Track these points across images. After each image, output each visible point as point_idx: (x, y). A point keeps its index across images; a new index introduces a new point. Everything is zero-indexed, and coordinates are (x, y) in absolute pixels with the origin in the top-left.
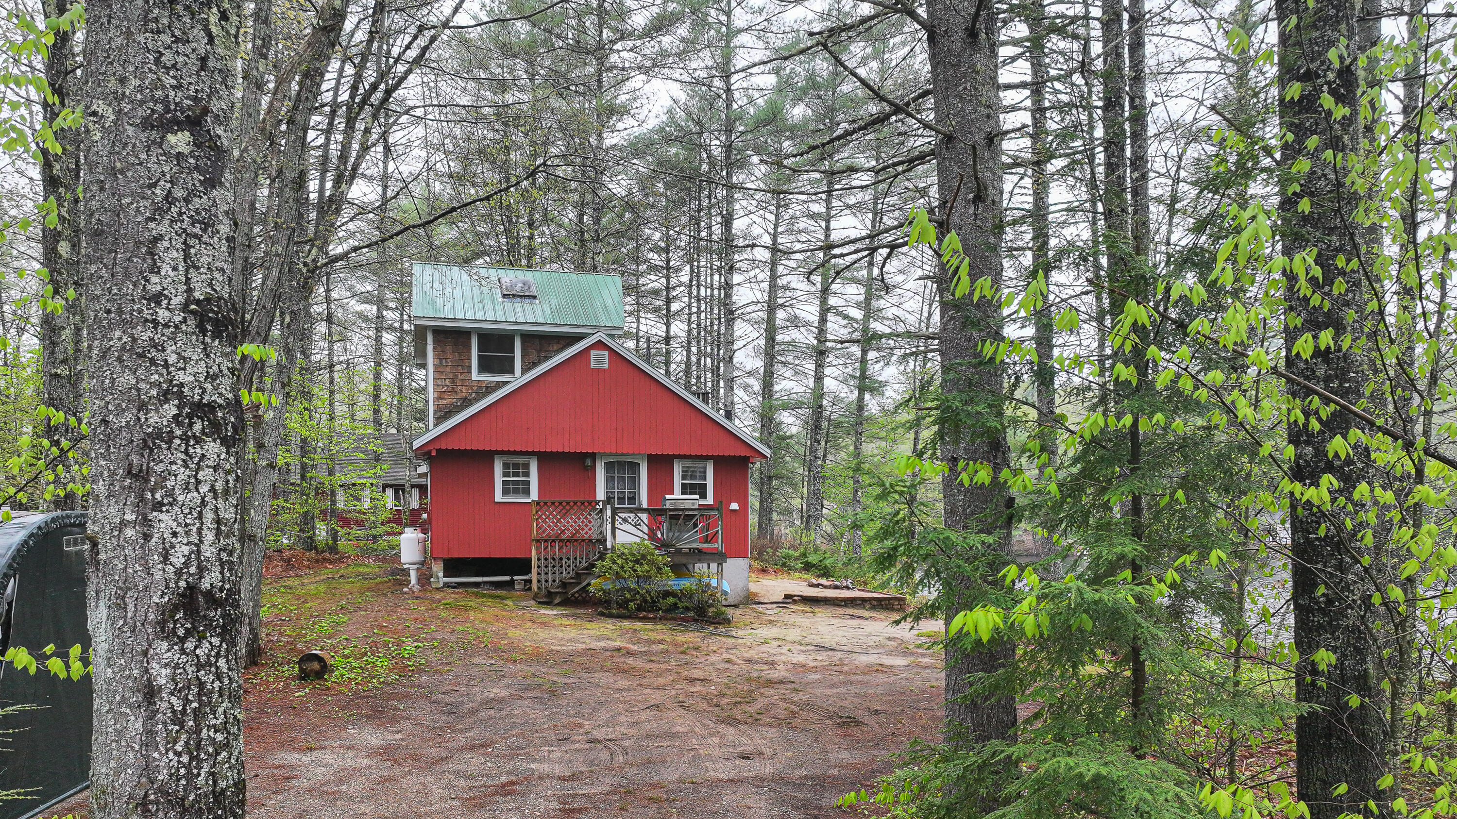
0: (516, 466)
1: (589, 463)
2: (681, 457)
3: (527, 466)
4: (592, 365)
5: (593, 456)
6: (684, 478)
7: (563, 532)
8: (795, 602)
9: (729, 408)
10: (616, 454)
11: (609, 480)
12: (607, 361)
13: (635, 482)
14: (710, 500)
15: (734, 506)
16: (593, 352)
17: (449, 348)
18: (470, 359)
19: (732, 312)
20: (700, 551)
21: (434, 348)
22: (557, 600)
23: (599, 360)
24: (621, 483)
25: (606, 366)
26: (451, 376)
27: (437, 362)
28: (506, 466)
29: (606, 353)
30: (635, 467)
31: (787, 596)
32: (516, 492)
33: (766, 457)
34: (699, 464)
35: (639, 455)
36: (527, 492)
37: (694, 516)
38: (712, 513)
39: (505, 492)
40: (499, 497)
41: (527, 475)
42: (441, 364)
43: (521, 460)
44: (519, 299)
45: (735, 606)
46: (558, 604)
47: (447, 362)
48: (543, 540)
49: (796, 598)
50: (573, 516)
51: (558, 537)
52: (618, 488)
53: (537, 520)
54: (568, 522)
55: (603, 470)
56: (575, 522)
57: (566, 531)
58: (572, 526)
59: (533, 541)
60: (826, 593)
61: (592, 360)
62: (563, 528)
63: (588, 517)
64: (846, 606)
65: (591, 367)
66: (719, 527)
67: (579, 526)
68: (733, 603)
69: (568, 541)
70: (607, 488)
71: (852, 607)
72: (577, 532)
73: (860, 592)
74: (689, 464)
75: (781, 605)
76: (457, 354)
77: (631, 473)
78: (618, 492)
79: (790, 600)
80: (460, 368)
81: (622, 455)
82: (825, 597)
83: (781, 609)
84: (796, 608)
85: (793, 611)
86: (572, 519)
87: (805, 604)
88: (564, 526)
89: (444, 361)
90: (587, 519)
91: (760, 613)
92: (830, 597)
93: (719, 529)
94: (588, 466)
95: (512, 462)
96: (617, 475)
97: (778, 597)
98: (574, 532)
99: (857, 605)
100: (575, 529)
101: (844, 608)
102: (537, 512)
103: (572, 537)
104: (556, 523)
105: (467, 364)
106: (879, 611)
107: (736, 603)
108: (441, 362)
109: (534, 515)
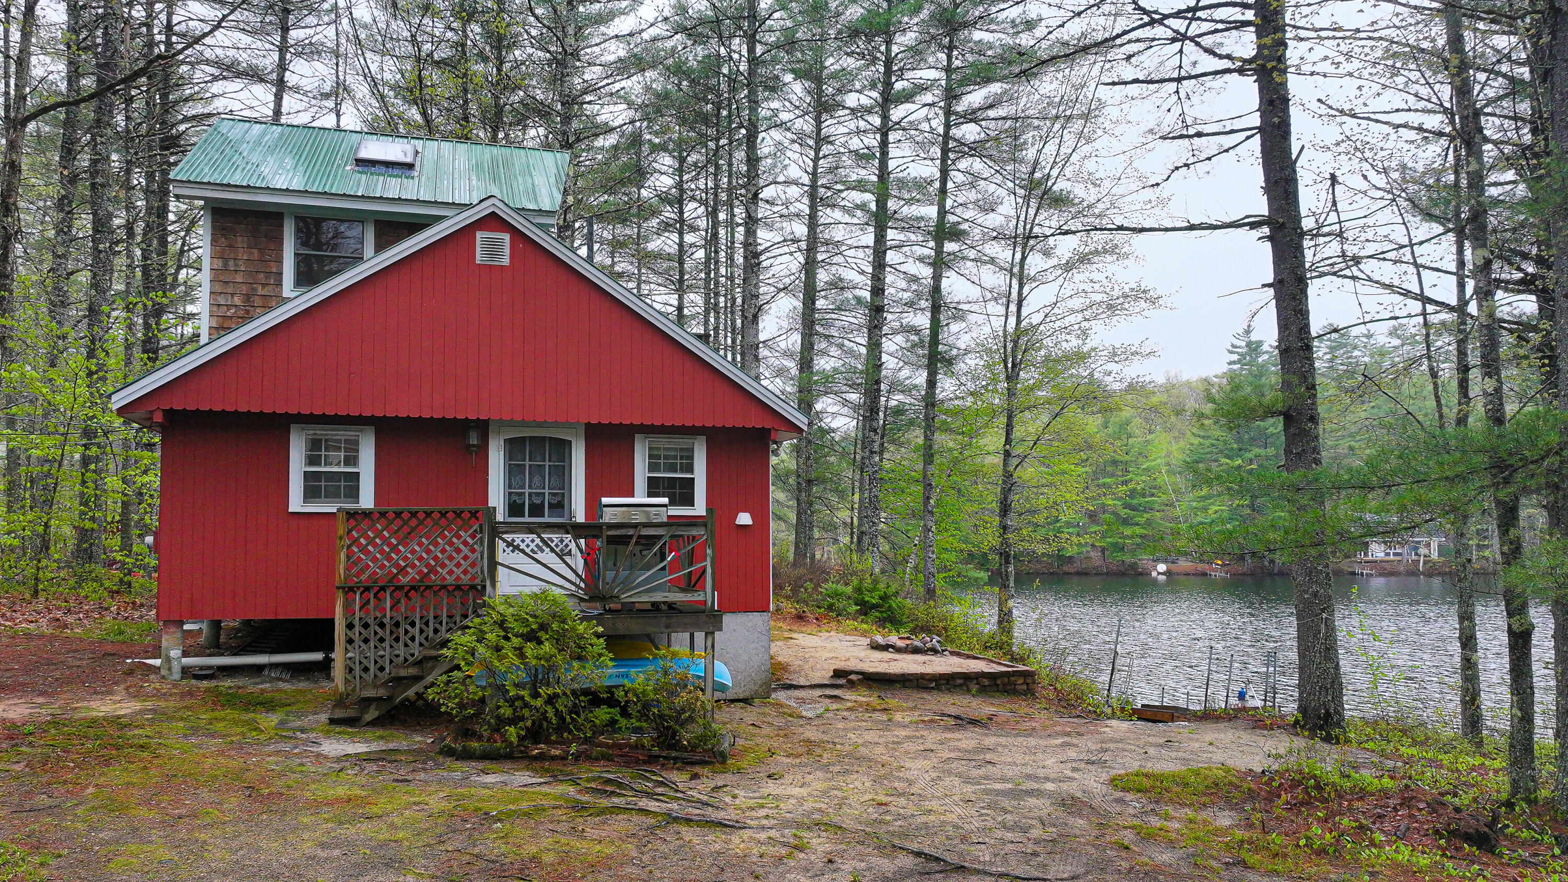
0: (332, 444)
1: (474, 440)
2: (648, 430)
3: (354, 446)
4: (479, 258)
5: (483, 427)
6: (652, 467)
7: (402, 571)
8: (852, 685)
10: (524, 424)
11: (513, 471)
12: (507, 251)
13: (562, 474)
14: (700, 508)
15: (744, 519)
16: (479, 235)
17: (240, 241)
18: (280, 261)
20: (671, 606)
21: (213, 241)
22: (372, 716)
23: (493, 249)
24: (537, 479)
25: (506, 261)
26: (244, 289)
27: (219, 264)
28: (314, 445)
29: (507, 237)
30: (562, 448)
31: (838, 674)
32: (333, 494)
33: (799, 429)
34: (681, 442)
35: (569, 426)
36: (352, 492)
37: (660, 538)
38: (694, 532)
39: (311, 493)
40: (296, 503)
41: (352, 460)
42: (225, 269)
43: (341, 434)
44: (383, 169)
45: (746, 701)
46: (374, 723)
47: (236, 265)
48: (358, 588)
49: (853, 677)
50: (424, 540)
51: (391, 581)
52: (530, 487)
53: (349, 547)
54: (413, 552)
55: (502, 453)
56: (428, 551)
57: (409, 569)
58: (420, 559)
59: (338, 588)
60: (900, 664)
61: (478, 249)
62: (403, 564)
63: (455, 540)
64: (938, 688)
65: (478, 262)
66: (708, 559)
67: (436, 558)
68: (741, 696)
69: (413, 588)
70: (510, 487)
71: (949, 690)
72: (432, 570)
73: (956, 660)
74: (663, 442)
75: (829, 692)
76: (255, 251)
77: (553, 458)
78: (530, 494)
79: (842, 681)
80: (261, 276)
81: (540, 425)
82: (903, 675)
83: (828, 701)
84: (853, 698)
85: (849, 704)
86: (420, 544)
87: (870, 688)
88: (405, 559)
89: (231, 263)
90: (451, 544)
91: (790, 715)
92: (912, 675)
93: (708, 563)
94: (473, 446)
95: (324, 438)
96: (527, 463)
97: (823, 675)
98: (426, 571)
99: (955, 686)
100: (428, 565)
101: (935, 692)
102: (349, 532)
103: (421, 581)
104: (389, 553)
105: (274, 270)
106: (993, 697)
107: (747, 694)
108: (226, 264)
109: (341, 538)
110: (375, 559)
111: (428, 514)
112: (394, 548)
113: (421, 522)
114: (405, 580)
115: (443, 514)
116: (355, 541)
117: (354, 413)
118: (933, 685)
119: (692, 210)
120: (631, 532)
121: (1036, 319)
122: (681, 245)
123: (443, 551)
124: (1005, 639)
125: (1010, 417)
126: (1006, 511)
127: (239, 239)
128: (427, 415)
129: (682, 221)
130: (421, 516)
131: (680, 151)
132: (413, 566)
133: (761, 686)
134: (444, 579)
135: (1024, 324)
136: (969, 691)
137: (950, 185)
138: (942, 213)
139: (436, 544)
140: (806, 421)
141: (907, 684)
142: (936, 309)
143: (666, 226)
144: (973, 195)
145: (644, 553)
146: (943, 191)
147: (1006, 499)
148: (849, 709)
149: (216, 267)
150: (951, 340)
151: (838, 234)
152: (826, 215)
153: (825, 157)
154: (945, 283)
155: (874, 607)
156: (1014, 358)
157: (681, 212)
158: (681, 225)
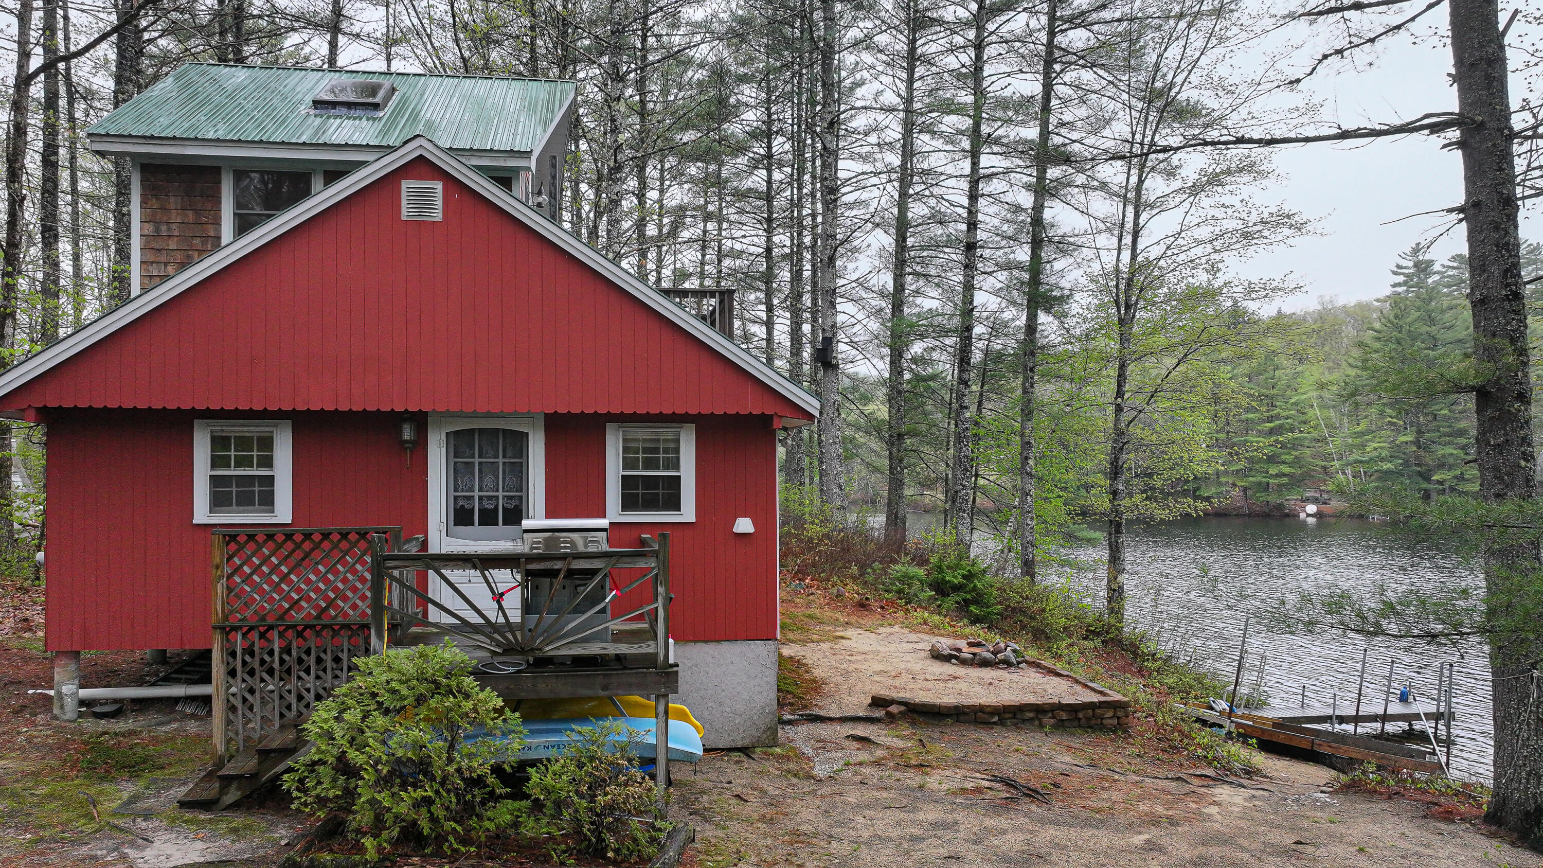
0: (244, 443)
1: (407, 434)
2: (622, 419)
3: (267, 444)
4: (406, 212)
5: (420, 421)
6: (628, 464)
7: (295, 604)
8: (891, 719)
10: (474, 415)
11: (459, 472)
12: (439, 203)
13: (519, 471)
14: (688, 512)
15: (744, 525)
16: (405, 185)
17: (173, 202)
18: (217, 223)
19: (834, 190)
21: (144, 203)
22: (232, 796)
23: (422, 200)
24: (488, 481)
25: (438, 215)
27: (150, 229)
28: (219, 442)
29: (439, 186)
30: (518, 442)
31: (878, 702)
32: (245, 502)
33: (810, 417)
34: (666, 433)
35: (529, 416)
36: (268, 501)
37: (593, 572)
38: (641, 564)
39: (218, 501)
40: (202, 514)
41: (267, 462)
42: (157, 235)
43: (252, 429)
44: (344, 110)
45: (745, 751)
46: (234, 806)
47: (169, 229)
48: (240, 627)
49: (894, 709)
50: (321, 567)
51: (281, 618)
52: (480, 490)
53: (230, 577)
54: (308, 582)
55: (444, 450)
56: (326, 581)
57: (303, 604)
58: (317, 590)
59: (214, 628)
60: (962, 685)
61: (404, 202)
62: (296, 597)
63: (358, 567)
64: (1002, 723)
65: (403, 218)
66: (660, 599)
67: (335, 589)
68: (739, 744)
69: (307, 627)
70: (456, 490)
71: (1015, 725)
72: (331, 603)
73: (1032, 677)
74: (642, 433)
75: (861, 730)
76: (190, 214)
77: (509, 454)
78: (480, 498)
79: (879, 713)
80: (197, 241)
81: (489, 415)
82: (956, 708)
83: (855, 745)
84: (888, 741)
85: (880, 753)
86: (317, 572)
87: (913, 724)
88: (299, 590)
89: (164, 228)
90: (354, 572)
91: (796, 775)
92: (968, 707)
93: (660, 604)
94: (407, 442)
95: (233, 435)
96: (477, 461)
97: (857, 704)
98: (324, 605)
99: (1024, 721)
100: (326, 598)
101: (998, 729)
102: (230, 558)
103: (318, 617)
104: (278, 584)
105: (212, 234)
106: (1072, 734)
107: (747, 743)
108: (157, 230)
109: (217, 567)
110: (262, 592)
111: (326, 536)
112: (284, 578)
113: (317, 546)
114: (297, 617)
115: (344, 536)
116: (237, 570)
117: (258, 407)
118: (996, 719)
119: (781, 146)
120: (558, 565)
121: (1154, 253)
122: (769, 182)
123: (345, 581)
124: (1113, 621)
125: (1122, 367)
126: (1116, 474)
127: (172, 199)
128: (343, 407)
129: (770, 156)
130: (317, 537)
131: (765, 79)
132: (309, 599)
133: (765, 732)
134: (346, 615)
135: (1140, 259)
136: (1042, 726)
137: (1054, 102)
138: (1045, 134)
139: (336, 573)
140: (817, 404)
141: (962, 718)
142: (1037, 244)
143: (757, 162)
144: (1083, 112)
145: (580, 589)
146: (1046, 108)
147: (1117, 459)
148: (877, 763)
149: (147, 232)
150: (1052, 280)
151: (936, 161)
152: (923, 141)
153: (921, 78)
154: (1047, 215)
155: (957, 588)
156: (1128, 298)
157: (769, 147)
158: (769, 161)
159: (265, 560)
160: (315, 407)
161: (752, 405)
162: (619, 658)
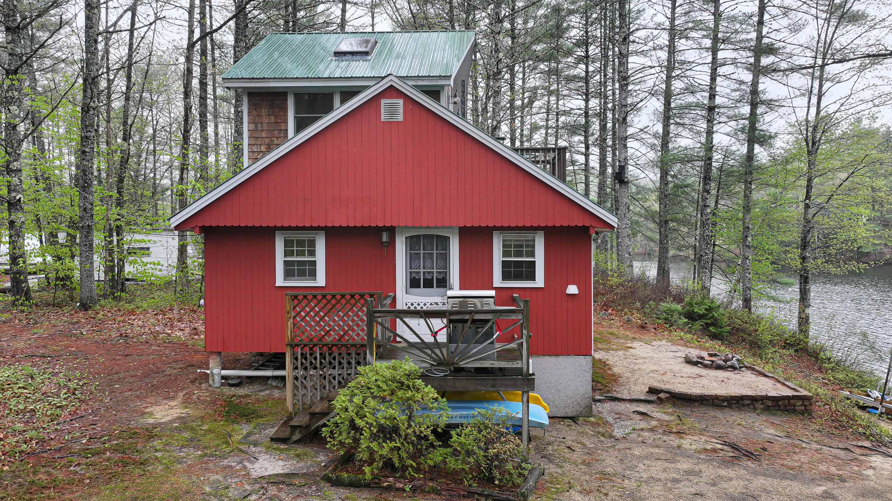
0: (301, 243)
1: (385, 238)
2: (502, 229)
3: (312, 243)
4: (383, 116)
5: (391, 230)
6: (506, 254)
7: (327, 333)
8: (661, 401)
9: (622, 164)
10: (421, 227)
11: (412, 258)
12: (401, 111)
13: (445, 257)
14: (540, 281)
15: (572, 289)
16: (383, 101)
18: (286, 122)
19: (625, 78)
21: (250, 113)
22: (297, 436)
23: (392, 110)
24: (428, 263)
25: (401, 118)
26: (267, 141)
27: (252, 127)
28: (287, 243)
29: (400, 102)
30: (444, 241)
31: (652, 391)
32: (302, 274)
33: (612, 227)
34: (525, 237)
35: (448, 227)
36: (313, 274)
37: (487, 321)
38: (514, 317)
39: (288, 274)
40: (280, 281)
41: (312, 253)
42: (256, 130)
43: (305, 236)
44: (350, 56)
45: (573, 419)
46: (298, 442)
47: (262, 127)
48: (300, 345)
49: (662, 395)
50: (340, 313)
51: (320, 340)
52: (424, 268)
53: (294, 318)
54: (334, 321)
55: (404, 246)
56: (343, 321)
57: (332, 333)
58: (339, 325)
59: (287, 345)
60: (704, 381)
61: (383, 112)
62: (328, 329)
63: (360, 313)
64: (729, 406)
65: (383, 120)
66: (524, 337)
67: (348, 325)
68: (570, 415)
69: (333, 345)
70: (411, 268)
71: (738, 407)
72: (346, 332)
73: (748, 377)
74: (512, 236)
75: (642, 408)
76: (272, 117)
77: (440, 248)
78: (424, 273)
79: (653, 398)
80: (276, 132)
81: (428, 227)
82: (701, 396)
83: (639, 417)
84: (658, 415)
85: (654, 423)
86: (339, 316)
87: (674, 405)
88: (329, 325)
89: (259, 125)
90: (358, 316)
91: (603, 435)
92: (708, 396)
93: (524, 340)
94: (385, 242)
95: (295, 239)
96: (422, 252)
97: (640, 391)
98: (342, 333)
99: (744, 405)
100: (343, 330)
101: (727, 410)
102: (294, 308)
103: (339, 340)
104: (319, 322)
105: (283, 128)
106: (774, 415)
107: (574, 414)
108: (256, 127)
109: (288, 312)
110: (310, 326)
111: (343, 296)
112: (322, 319)
113: (338, 302)
114: (329, 339)
115: (352, 296)
116: (298, 314)
117: (308, 225)
118: (726, 404)
119: (593, 50)
120: (467, 317)
121: (832, 109)
122: (587, 72)
123: (353, 321)
124: (802, 337)
125: (810, 180)
126: (805, 246)
127: (263, 110)
128: (352, 225)
129: (587, 57)
130: (338, 297)
132: (334, 330)
133: (584, 408)
134: (353, 339)
135: (822, 113)
136: (755, 409)
137: (766, 17)
138: (760, 37)
139: (348, 316)
140: (616, 220)
141: (704, 402)
142: (754, 105)
143: (579, 60)
144: (785, 22)
145: (479, 330)
146: (761, 22)
147: (806, 237)
148: (652, 430)
149: (251, 129)
150: (765, 127)
151: (690, 56)
152: (681, 44)
154: (761, 87)
155: (702, 317)
156: (814, 137)
157: (587, 51)
158: (586, 59)
159: (312, 309)
160: (337, 225)
161: (578, 221)
162: (500, 369)
